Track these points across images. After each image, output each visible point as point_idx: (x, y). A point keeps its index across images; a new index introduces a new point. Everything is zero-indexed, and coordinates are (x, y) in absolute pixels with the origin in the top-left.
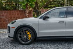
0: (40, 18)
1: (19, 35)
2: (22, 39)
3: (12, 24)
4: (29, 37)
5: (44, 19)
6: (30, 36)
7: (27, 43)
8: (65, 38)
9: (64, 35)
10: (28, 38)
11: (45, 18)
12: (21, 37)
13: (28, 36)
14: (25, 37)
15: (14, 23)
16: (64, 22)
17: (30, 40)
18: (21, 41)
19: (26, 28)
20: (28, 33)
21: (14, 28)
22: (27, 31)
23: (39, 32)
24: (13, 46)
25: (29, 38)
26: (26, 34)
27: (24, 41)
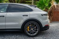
8: (5, 30)
9: (4, 28)
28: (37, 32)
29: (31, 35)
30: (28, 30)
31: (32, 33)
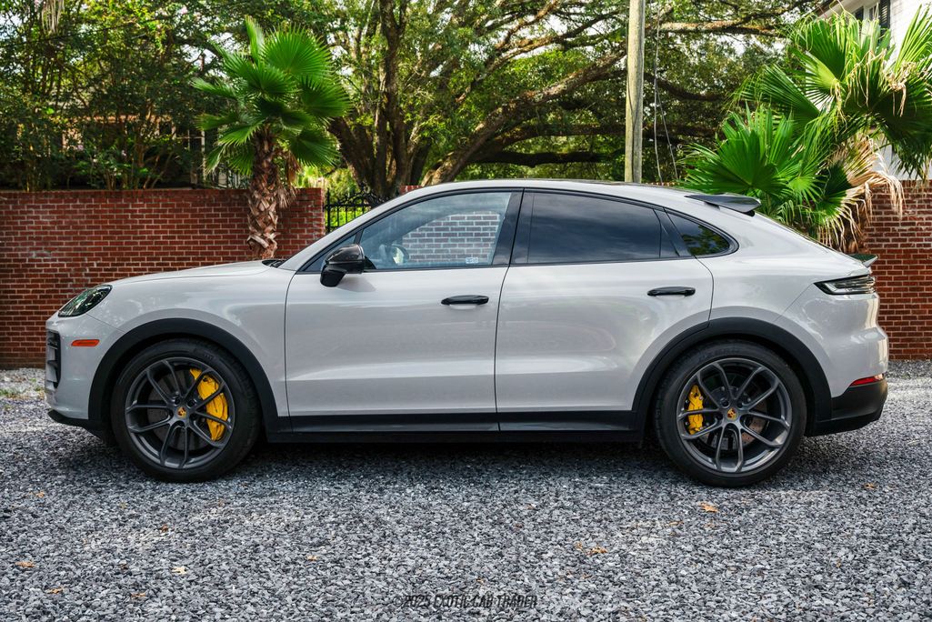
0: (304, 269)
1: (132, 404)
2: (153, 439)
3: (83, 310)
4: (215, 419)
5: (331, 279)
6: (218, 409)
7: (194, 462)
8: (494, 428)
9: (487, 406)
10: (206, 427)
11: (337, 270)
12: (152, 417)
13: (203, 409)
14: (181, 415)
15: (95, 301)
16: (482, 301)
17: (222, 445)
18: (151, 453)
19: (189, 348)
20: (207, 389)
21: (92, 343)
22: (196, 374)
23: (292, 378)
24: (86, 489)
25: (213, 425)
26: (190, 394)
27: (173, 452)
28: (779, 441)
29: (725, 469)
30: (697, 422)
31: (730, 456)
